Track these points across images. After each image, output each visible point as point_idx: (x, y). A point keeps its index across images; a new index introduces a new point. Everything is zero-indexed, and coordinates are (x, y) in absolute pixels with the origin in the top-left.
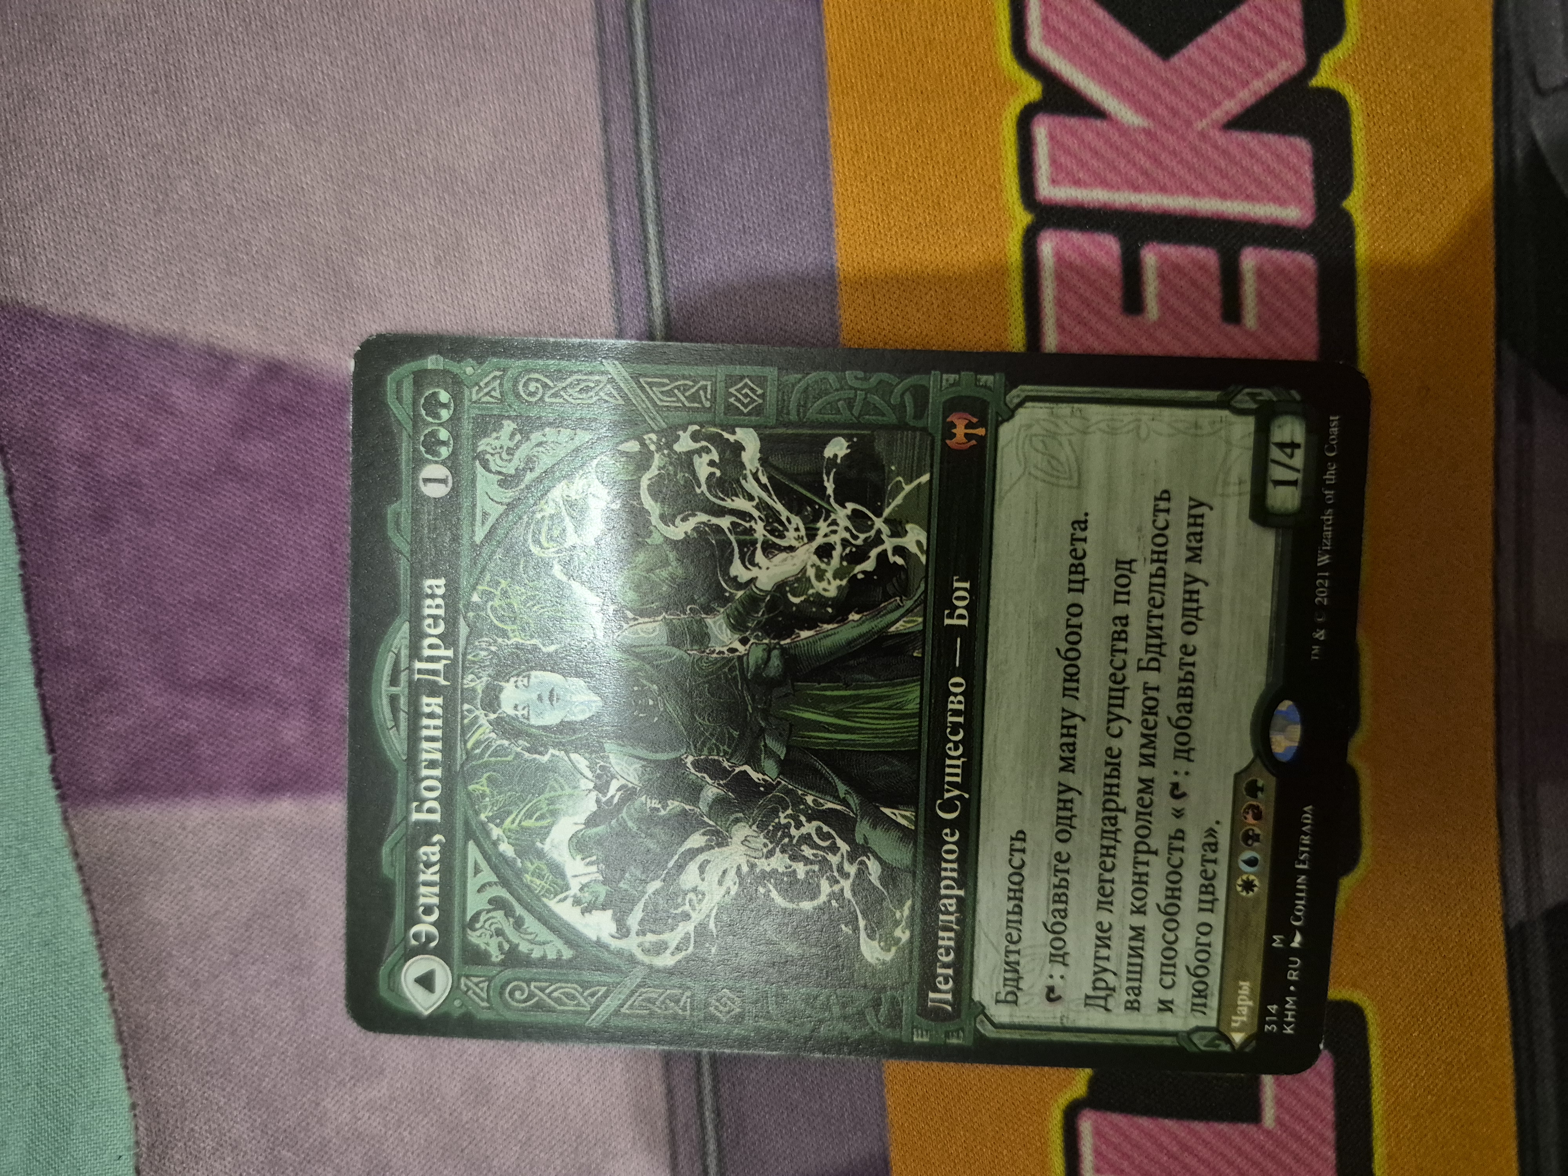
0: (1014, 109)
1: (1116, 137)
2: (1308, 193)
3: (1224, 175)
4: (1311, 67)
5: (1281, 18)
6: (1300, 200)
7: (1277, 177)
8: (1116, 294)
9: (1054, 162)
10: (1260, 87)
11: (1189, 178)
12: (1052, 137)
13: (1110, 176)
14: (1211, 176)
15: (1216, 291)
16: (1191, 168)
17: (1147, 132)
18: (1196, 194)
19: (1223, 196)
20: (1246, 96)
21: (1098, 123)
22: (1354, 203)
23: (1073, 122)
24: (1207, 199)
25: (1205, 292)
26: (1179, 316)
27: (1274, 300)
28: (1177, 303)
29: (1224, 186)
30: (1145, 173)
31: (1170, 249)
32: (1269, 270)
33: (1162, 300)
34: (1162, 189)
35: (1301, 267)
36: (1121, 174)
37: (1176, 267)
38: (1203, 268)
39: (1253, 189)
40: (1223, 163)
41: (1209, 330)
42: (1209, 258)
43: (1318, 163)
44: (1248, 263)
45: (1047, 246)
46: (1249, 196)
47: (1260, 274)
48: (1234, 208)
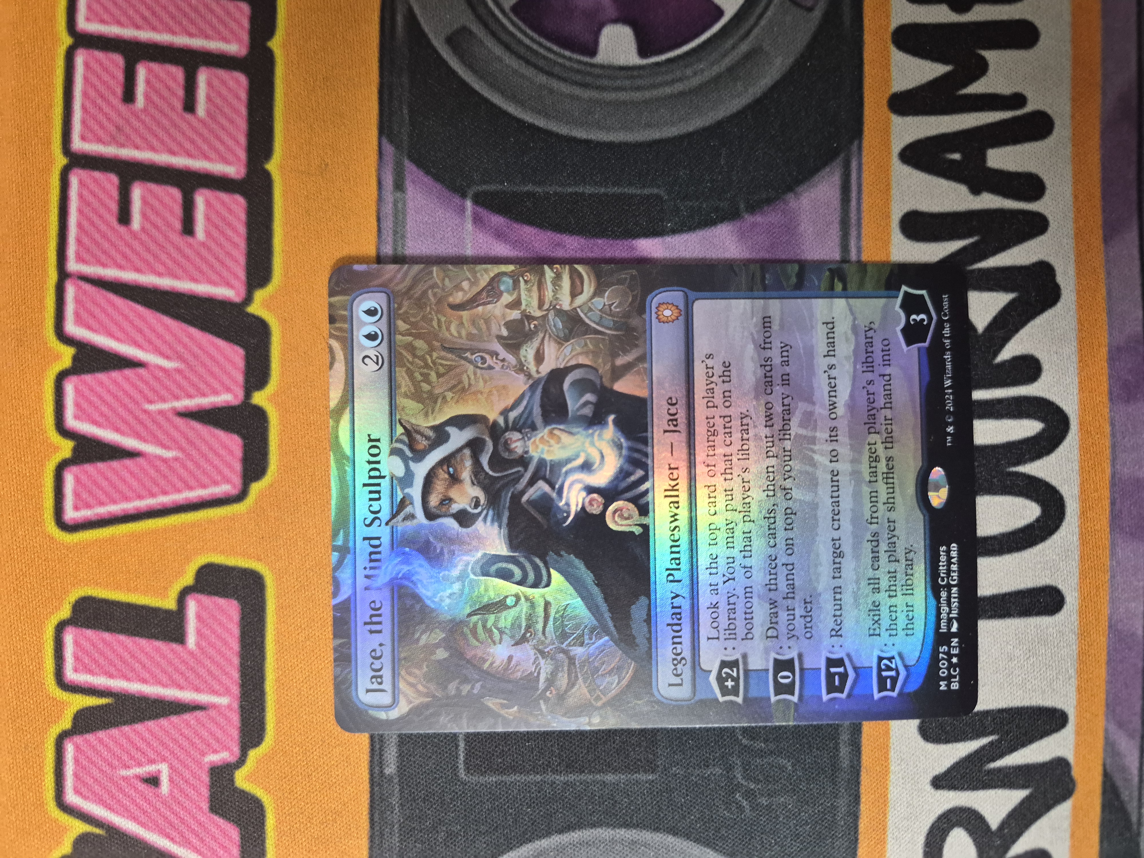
2: (245, 37)
3: (192, 22)
6: (239, 40)
7: (226, 25)
8: (119, 91)
9: (89, 8)
11: (171, 23)
13: (123, 19)
14: (185, 22)
15: (181, 92)
16: (173, 18)
18: (174, 33)
19: (191, 35)
22: (275, 44)
24: (181, 37)
25: (174, 94)
26: (156, 107)
27: (218, 101)
28: (155, 98)
29: (193, 30)
30: (145, 18)
31: (155, 66)
32: (216, 83)
33: (147, 97)
34: (154, 29)
35: (237, 82)
36: (130, 18)
37: (157, 77)
38: (175, 79)
39: (210, 32)
40: (193, 15)
41: (175, 117)
42: (178, 73)
43: (253, 19)
44: (202, 77)
45: (80, 59)
46: (207, 37)
47: (209, 84)
48: (197, 43)
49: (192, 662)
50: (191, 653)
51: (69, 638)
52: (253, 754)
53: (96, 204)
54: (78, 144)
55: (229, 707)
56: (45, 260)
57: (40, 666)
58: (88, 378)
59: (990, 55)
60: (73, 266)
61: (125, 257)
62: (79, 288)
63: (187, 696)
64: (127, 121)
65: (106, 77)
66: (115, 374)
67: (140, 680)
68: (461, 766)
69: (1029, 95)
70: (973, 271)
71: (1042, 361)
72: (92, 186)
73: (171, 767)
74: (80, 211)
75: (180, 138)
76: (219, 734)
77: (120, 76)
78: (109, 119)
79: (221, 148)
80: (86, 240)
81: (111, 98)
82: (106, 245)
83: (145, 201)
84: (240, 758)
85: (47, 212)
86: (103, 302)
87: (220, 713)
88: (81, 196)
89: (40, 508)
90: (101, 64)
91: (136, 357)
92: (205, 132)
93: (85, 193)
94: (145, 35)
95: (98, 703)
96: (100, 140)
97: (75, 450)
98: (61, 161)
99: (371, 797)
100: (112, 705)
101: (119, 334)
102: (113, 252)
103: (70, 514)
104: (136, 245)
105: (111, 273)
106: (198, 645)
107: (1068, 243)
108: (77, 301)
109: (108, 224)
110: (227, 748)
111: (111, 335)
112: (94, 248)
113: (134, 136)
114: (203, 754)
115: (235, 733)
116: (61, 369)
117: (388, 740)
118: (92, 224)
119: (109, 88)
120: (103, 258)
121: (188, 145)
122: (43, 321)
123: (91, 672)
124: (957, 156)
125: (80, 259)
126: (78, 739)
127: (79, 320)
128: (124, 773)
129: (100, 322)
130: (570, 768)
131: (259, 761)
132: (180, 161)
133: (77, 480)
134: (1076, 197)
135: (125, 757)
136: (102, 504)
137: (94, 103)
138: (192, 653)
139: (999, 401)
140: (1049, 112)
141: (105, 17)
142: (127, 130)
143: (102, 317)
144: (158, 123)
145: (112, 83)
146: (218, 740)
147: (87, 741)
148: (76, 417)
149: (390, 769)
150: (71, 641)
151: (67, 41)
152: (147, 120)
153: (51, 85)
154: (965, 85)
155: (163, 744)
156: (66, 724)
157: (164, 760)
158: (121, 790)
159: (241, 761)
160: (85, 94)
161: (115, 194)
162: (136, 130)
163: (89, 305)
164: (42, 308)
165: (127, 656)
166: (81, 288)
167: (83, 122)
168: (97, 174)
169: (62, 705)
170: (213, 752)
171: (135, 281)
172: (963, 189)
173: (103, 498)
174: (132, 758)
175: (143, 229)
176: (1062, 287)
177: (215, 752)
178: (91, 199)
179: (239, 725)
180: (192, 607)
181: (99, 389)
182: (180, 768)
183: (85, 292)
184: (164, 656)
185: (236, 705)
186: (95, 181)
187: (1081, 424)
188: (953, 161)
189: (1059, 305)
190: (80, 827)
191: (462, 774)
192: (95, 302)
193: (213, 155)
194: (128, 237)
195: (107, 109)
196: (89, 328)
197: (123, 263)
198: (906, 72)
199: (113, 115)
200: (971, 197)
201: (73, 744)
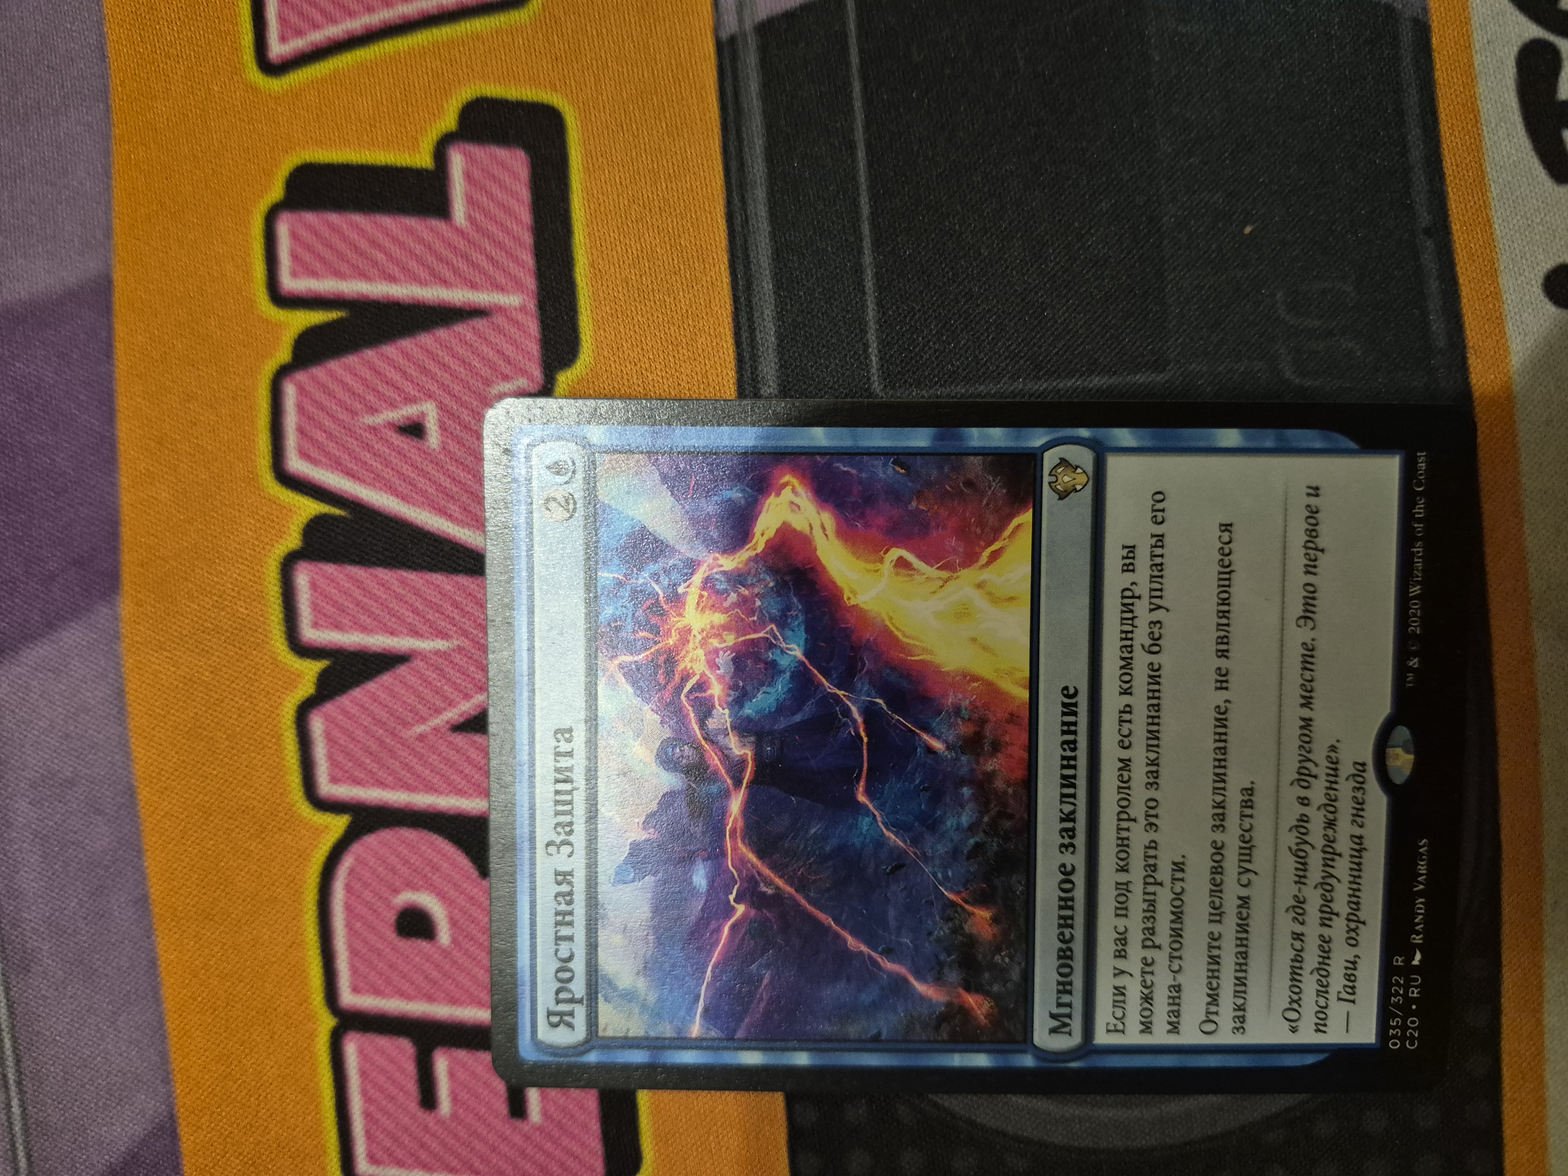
49: (461, 244)
50: (460, 232)
51: (284, 230)
52: (562, 377)
55: (523, 309)
63: (457, 296)
67: (384, 278)
68: (874, 377)
73: (441, 407)
76: (510, 350)
84: (543, 385)
87: (510, 319)
89: (235, 48)
95: (327, 320)
100: (347, 319)
103: (277, 48)
106: (470, 218)
110: (522, 372)
114: (487, 383)
115: (534, 348)
117: (763, 345)
123: (314, 274)
126: (301, 376)
128: (370, 420)
131: (573, 388)
135: (370, 397)
136: (316, 26)
138: (462, 232)
146: (507, 360)
147: (314, 379)
149: (769, 389)
150: (288, 233)
155: (424, 370)
156: (284, 355)
157: (430, 396)
158: (368, 447)
159: (547, 390)
165: (363, 244)
169: (276, 328)
170: (503, 379)
173: (318, 17)
174: (382, 397)
177: (505, 377)
179: (539, 335)
180: (457, 162)
184: (420, 240)
185: (532, 305)
190: (311, 508)
191: (877, 389)
201: (296, 385)
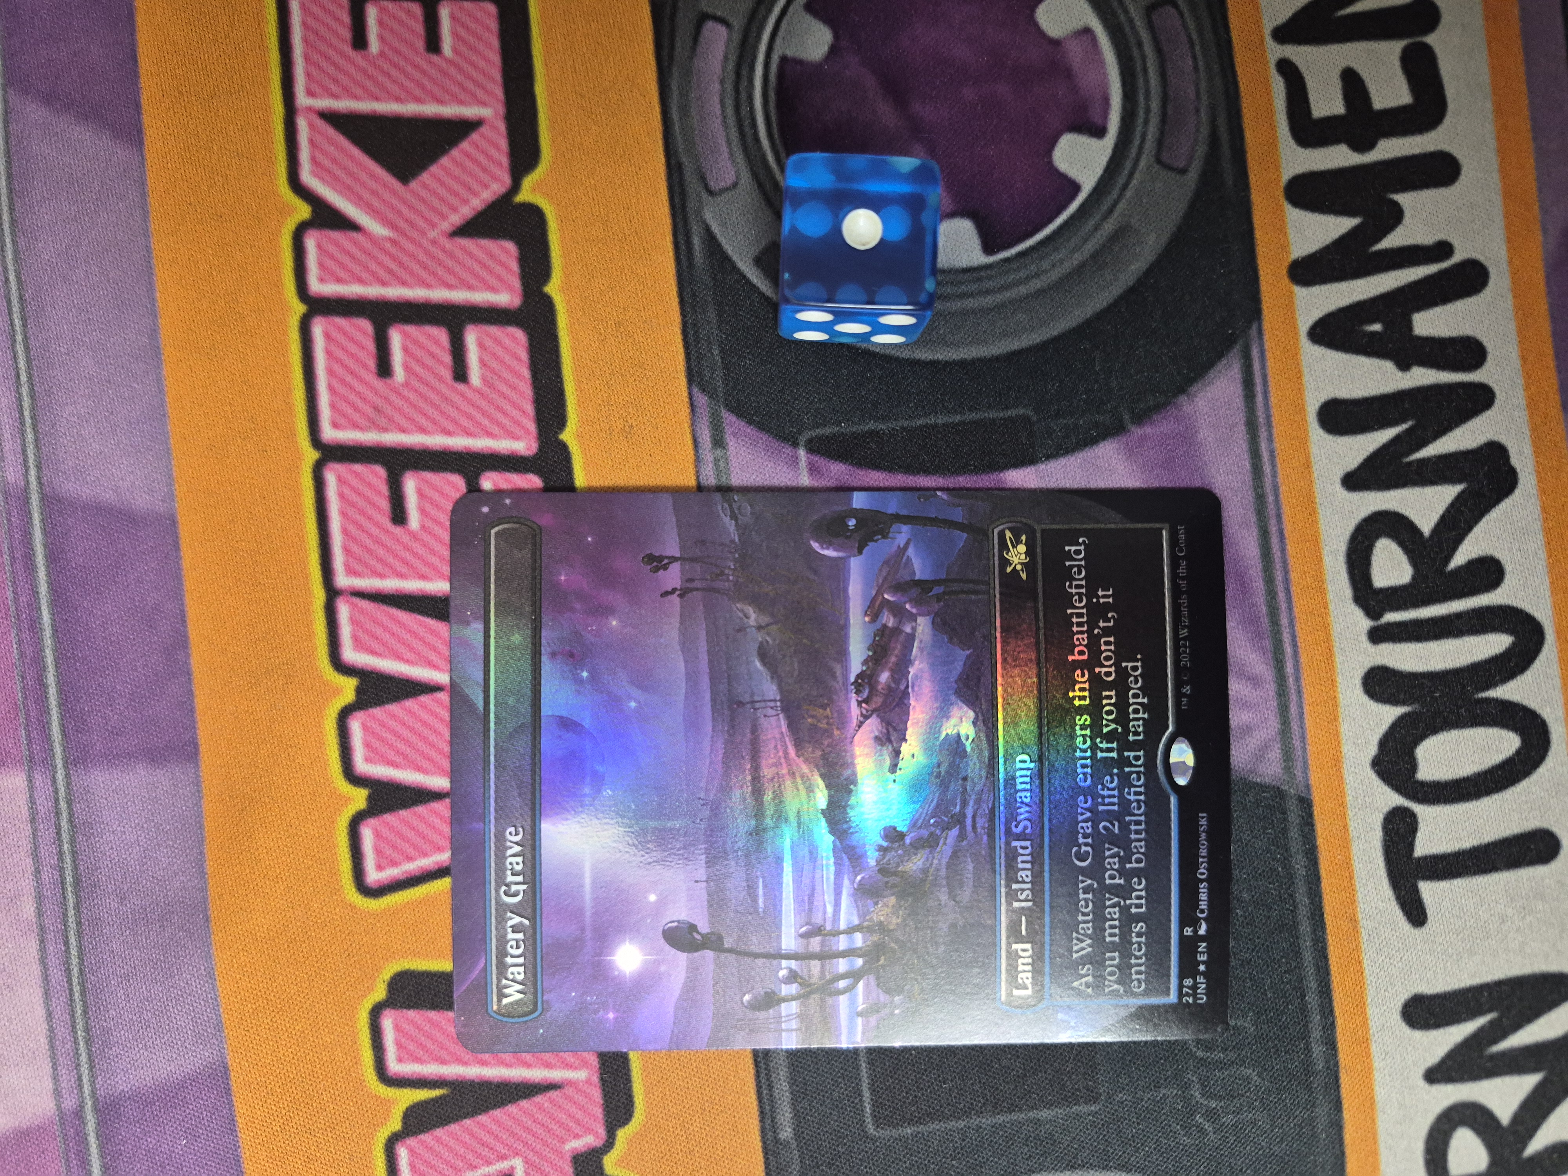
0: (290, 226)
1: (368, 245)
2: (517, 284)
3: (450, 271)
4: (516, 187)
5: (493, 152)
6: (510, 288)
7: (491, 271)
8: (372, 363)
9: (321, 265)
10: (477, 203)
11: (424, 274)
12: (319, 246)
13: (365, 275)
14: (440, 272)
15: (448, 359)
16: (425, 268)
17: (393, 241)
18: (428, 286)
19: (450, 287)
20: (466, 212)
21: (355, 235)
22: (553, 288)
23: (336, 235)
24: (438, 290)
25: (440, 361)
26: (420, 379)
27: (494, 364)
28: (418, 369)
29: (451, 280)
30: (391, 272)
31: (411, 329)
32: (488, 343)
33: (406, 367)
34: (404, 283)
35: (514, 339)
36: (373, 273)
37: (416, 342)
38: (437, 343)
39: (473, 282)
40: (450, 263)
41: (444, 389)
42: (441, 335)
43: (523, 260)
44: (472, 337)
45: (318, 329)
46: (470, 287)
47: (481, 345)
48: (459, 296)
51: (387, 1023)
52: (622, 1134)
53: (361, 503)
54: (329, 434)
55: (588, 1082)
56: (307, 576)
57: (357, 1061)
58: (377, 711)
59: (1403, 199)
60: (342, 580)
61: (407, 563)
62: (354, 606)
63: (537, 1074)
64: (387, 399)
65: (353, 348)
66: (409, 703)
67: (478, 1063)
68: (869, 1120)
69: (1456, 242)
70: (1411, 463)
71: (1503, 562)
72: (354, 482)
73: (526, 1161)
74: (343, 514)
75: (454, 413)
76: (579, 1115)
77: (371, 346)
78: (364, 399)
79: (506, 421)
80: (355, 548)
81: (363, 373)
82: (381, 552)
83: (421, 494)
84: (607, 1141)
85: (301, 518)
86: (386, 620)
87: (578, 1090)
88: (341, 496)
89: (335, 873)
90: (345, 334)
91: (433, 680)
92: (484, 404)
93: (347, 491)
94: (394, 292)
95: (431, 1096)
96: (356, 426)
97: (370, 799)
98: (311, 455)
99: (766, 1168)
100: (448, 1096)
101: (409, 655)
102: (391, 560)
103: (373, 876)
104: (417, 547)
105: (390, 584)
107: (1521, 416)
108: (353, 621)
109: (378, 525)
110: (589, 1131)
111: (399, 657)
112: (367, 557)
113: (397, 417)
114: (563, 1141)
115: (599, 1112)
116: (343, 704)
117: (780, 1099)
118: (360, 527)
119: (358, 360)
120: (379, 567)
121: (464, 422)
122: (314, 649)
123: (418, 1060)
124: (1377, 327)
125: (351, 571)
126: (411, 1141)
127: (359, 645)
129: (383, 644)
130: (997, 1108)
131: (630, 1142)
132: (458, 442)
133: (377, 835)
134: (1524, 359)
135: (470, 1156)
136: (410, 859)
137: (343, 381)
139: (1458, 616)
140: (1481, 258)
141: (342, 274)
142: (389, 410)
143: (386, 637)
144: (425, 398)
145: (361, 354)
146: (578, 1122)
147: (422, 1143)
148: (368, 760)
149: (786, 1133)
150: (391, 1026)
151: (299, 309)
152: (412, 396)
153: (286, 365)
154: (1379, 239)
155: (513, 1134)
156: (395, 1124)
157: (517, 1153)
159: (609, 1144)
160: (330, 372)
161: (384, 489)
162: (399, 410)
163: (369, 625)
164: (311, 635)
166: (356, 606)
167: (333, 406)
168: (358, 467)
169: (388, 1103)
170: (574, 1137)
171: (421, 590)
172: (1388, 366)
173: (411, 851)
174: (479, 1156)
175: (423, 527)
176: (1518, 470)
177: (577, 1136)
178: (354, 498)
179: (602, 1102)
181: (393, 724)
182: (537, 1161)
183: (362, 611)
185: (595, 1079)
186: (357, 475)
187: (1558, 632)
188: (1374, 334)
189: (1517, 492)
191: (871, 1129)
192: (375, 621)
193: (496, 430)
194: (406, 539)
195: (360, 388)
196: (373, 652)
197: (404, 570)
198: (1306, 233)
199: (369, 395)
200: (1400, 374)
201: (407, 1148)
